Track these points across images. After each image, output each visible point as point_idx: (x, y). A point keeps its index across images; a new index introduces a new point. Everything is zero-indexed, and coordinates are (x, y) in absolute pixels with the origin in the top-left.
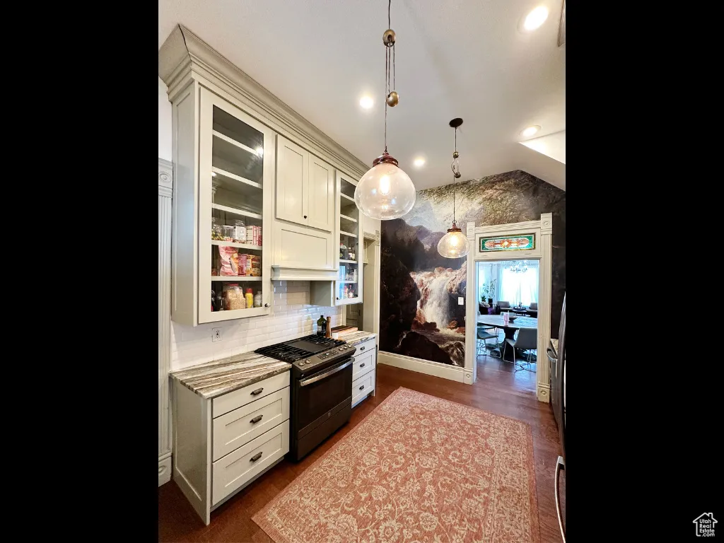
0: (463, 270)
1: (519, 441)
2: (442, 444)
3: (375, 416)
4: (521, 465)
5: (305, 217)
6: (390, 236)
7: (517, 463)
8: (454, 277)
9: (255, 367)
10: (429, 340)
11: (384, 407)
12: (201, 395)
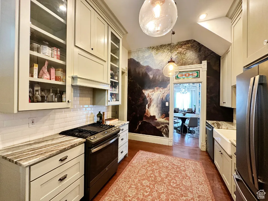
0: (168, 88)
1: (199, 171)
2: (166, 178)
3: (130, 167)
4: (203, 183)
5: (92, 49)
6: (132, 70)
7: (201, 182)
8: (164, 92)
9: (61, 142)
10: (152, 125)
11: (134, 162)
12: (20, 165)
